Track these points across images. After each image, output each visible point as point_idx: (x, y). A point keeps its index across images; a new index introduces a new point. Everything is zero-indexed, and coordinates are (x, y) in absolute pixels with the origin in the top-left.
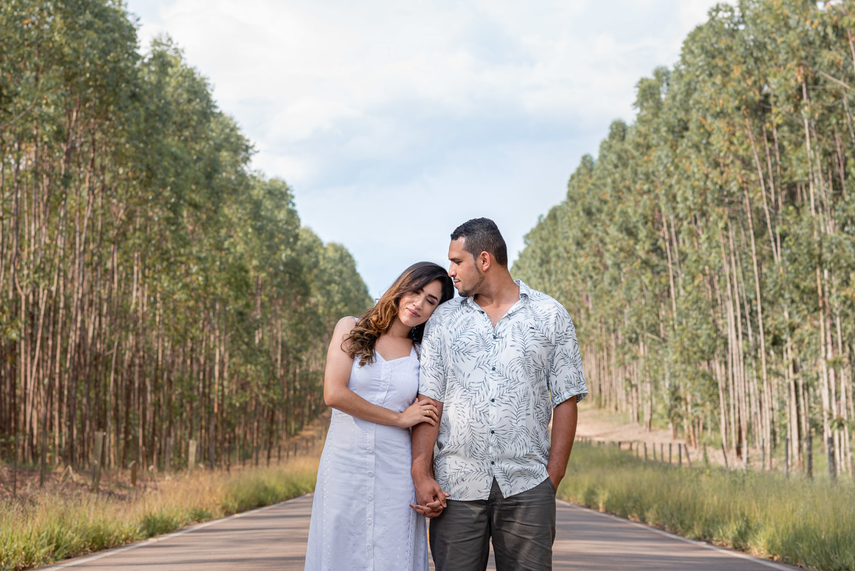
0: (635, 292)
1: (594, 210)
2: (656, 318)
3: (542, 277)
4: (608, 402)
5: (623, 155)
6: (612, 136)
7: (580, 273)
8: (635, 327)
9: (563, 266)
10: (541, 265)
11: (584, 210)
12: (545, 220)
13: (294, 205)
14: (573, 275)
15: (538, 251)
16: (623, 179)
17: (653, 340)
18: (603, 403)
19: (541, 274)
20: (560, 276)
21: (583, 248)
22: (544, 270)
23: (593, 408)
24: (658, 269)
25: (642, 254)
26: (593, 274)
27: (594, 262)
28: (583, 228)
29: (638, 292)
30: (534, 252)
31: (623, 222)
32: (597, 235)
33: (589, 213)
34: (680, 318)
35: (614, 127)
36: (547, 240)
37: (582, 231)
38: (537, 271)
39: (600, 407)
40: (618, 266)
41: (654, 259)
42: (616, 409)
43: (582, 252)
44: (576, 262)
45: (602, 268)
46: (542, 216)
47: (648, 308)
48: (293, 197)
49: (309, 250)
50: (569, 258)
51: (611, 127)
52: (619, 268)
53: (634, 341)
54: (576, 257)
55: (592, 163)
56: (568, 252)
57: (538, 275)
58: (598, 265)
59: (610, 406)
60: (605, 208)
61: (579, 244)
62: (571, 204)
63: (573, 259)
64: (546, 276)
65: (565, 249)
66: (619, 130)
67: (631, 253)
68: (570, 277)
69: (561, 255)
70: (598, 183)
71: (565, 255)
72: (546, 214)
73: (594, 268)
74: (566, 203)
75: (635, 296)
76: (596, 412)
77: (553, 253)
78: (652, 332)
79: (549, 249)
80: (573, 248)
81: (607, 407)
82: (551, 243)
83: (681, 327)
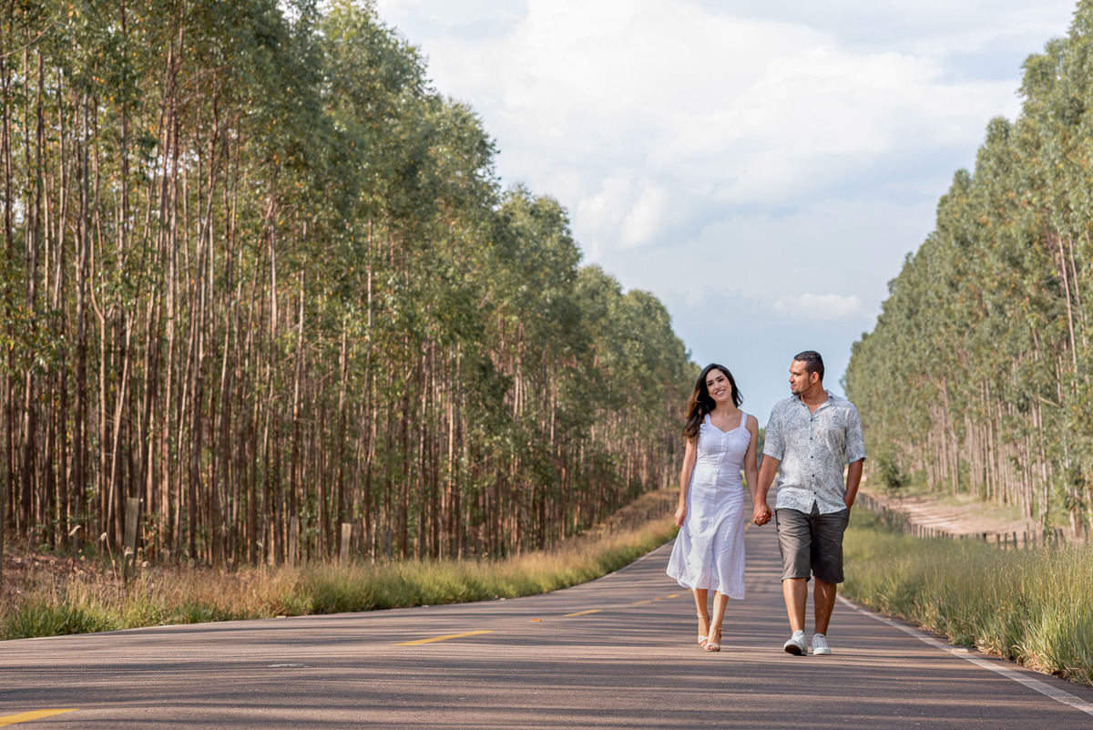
0: (1023, 343)
1: (969, 238)
2: (1052, 377)
3: (910, 332)
4: (994, 492)
5: (1006, 159)
6: (991, 139)
7: (955, 323)
8: (1024, 390)
9: (934, 315)
10: (909, 318)
11: (957, 239)
12: (915, 260)
13: (569, 232)
14: (946, 325)
15: (906, 299)
16: (1005, 190)
17: (1048, 405)
18: (988, 494)
19: (909, 329)
20: (931, 328)
21: (957, 290)
22: (912, 322)
23: (977, 501)
24: (1054, 311)
25: (1031, 291)
26: (969, 322)
27: (971, 306)
28: (957, 262)
29: (1028, 342)
30: (900, 301)
31: (1006, 249)
32: (974, 272)
33: (963, 242)
34: (1081, 375)
35: (994, 126)
36: (917, 285)
37: (955, 267)
38: (903, 325)
39: (985, 498)
40: (1000, 309)
41: (1048, 297)
42: (1005, 501)
43: (957, 296)
44: (949, 309)
45: (981, 314)
46: (910, 254)
47: (1042, 363)
48: (567, 221)
49: (593, 293)
50: (942, 305)
51: (990, 128)
52: (1002, 312)
53: (1023, 409)
54: (949, 303)
55: (967, 180)
56: (940, 298)
57: (905, 330)
58: (976, 310)
59: (997, 497)
60: (983, 232)
61: (953, 286)
62: (943, 234)
63: (946, 306)
64: (914, 330)
65: (937, 293)
66: (999, 130)
67: (1017, 291)
68: (942, 329)
69: (931, 301)
70: (974, 202)
71: (937, 301)
72: (915, 251)
73: (970, 314)
74: (937, 233)
75: (1022, 348)
76: (979, 506)
77: (923, 299)
78: (1048, 396)
79: (920, 294)
80: (946, 290)
81: (994, 498)
82: (922, 288)
83: (1082, 386)
